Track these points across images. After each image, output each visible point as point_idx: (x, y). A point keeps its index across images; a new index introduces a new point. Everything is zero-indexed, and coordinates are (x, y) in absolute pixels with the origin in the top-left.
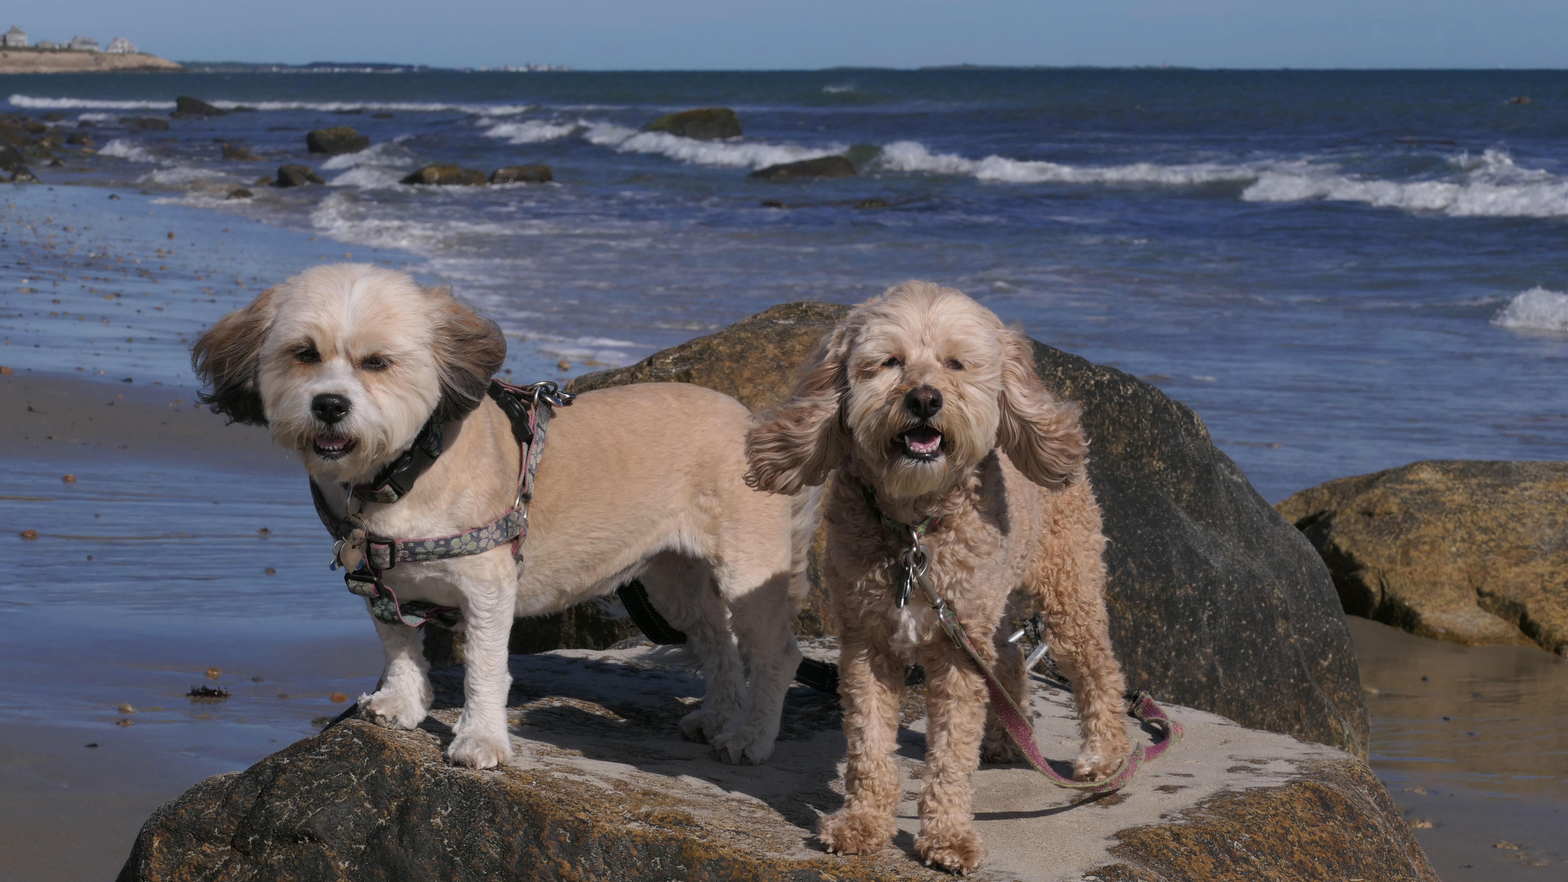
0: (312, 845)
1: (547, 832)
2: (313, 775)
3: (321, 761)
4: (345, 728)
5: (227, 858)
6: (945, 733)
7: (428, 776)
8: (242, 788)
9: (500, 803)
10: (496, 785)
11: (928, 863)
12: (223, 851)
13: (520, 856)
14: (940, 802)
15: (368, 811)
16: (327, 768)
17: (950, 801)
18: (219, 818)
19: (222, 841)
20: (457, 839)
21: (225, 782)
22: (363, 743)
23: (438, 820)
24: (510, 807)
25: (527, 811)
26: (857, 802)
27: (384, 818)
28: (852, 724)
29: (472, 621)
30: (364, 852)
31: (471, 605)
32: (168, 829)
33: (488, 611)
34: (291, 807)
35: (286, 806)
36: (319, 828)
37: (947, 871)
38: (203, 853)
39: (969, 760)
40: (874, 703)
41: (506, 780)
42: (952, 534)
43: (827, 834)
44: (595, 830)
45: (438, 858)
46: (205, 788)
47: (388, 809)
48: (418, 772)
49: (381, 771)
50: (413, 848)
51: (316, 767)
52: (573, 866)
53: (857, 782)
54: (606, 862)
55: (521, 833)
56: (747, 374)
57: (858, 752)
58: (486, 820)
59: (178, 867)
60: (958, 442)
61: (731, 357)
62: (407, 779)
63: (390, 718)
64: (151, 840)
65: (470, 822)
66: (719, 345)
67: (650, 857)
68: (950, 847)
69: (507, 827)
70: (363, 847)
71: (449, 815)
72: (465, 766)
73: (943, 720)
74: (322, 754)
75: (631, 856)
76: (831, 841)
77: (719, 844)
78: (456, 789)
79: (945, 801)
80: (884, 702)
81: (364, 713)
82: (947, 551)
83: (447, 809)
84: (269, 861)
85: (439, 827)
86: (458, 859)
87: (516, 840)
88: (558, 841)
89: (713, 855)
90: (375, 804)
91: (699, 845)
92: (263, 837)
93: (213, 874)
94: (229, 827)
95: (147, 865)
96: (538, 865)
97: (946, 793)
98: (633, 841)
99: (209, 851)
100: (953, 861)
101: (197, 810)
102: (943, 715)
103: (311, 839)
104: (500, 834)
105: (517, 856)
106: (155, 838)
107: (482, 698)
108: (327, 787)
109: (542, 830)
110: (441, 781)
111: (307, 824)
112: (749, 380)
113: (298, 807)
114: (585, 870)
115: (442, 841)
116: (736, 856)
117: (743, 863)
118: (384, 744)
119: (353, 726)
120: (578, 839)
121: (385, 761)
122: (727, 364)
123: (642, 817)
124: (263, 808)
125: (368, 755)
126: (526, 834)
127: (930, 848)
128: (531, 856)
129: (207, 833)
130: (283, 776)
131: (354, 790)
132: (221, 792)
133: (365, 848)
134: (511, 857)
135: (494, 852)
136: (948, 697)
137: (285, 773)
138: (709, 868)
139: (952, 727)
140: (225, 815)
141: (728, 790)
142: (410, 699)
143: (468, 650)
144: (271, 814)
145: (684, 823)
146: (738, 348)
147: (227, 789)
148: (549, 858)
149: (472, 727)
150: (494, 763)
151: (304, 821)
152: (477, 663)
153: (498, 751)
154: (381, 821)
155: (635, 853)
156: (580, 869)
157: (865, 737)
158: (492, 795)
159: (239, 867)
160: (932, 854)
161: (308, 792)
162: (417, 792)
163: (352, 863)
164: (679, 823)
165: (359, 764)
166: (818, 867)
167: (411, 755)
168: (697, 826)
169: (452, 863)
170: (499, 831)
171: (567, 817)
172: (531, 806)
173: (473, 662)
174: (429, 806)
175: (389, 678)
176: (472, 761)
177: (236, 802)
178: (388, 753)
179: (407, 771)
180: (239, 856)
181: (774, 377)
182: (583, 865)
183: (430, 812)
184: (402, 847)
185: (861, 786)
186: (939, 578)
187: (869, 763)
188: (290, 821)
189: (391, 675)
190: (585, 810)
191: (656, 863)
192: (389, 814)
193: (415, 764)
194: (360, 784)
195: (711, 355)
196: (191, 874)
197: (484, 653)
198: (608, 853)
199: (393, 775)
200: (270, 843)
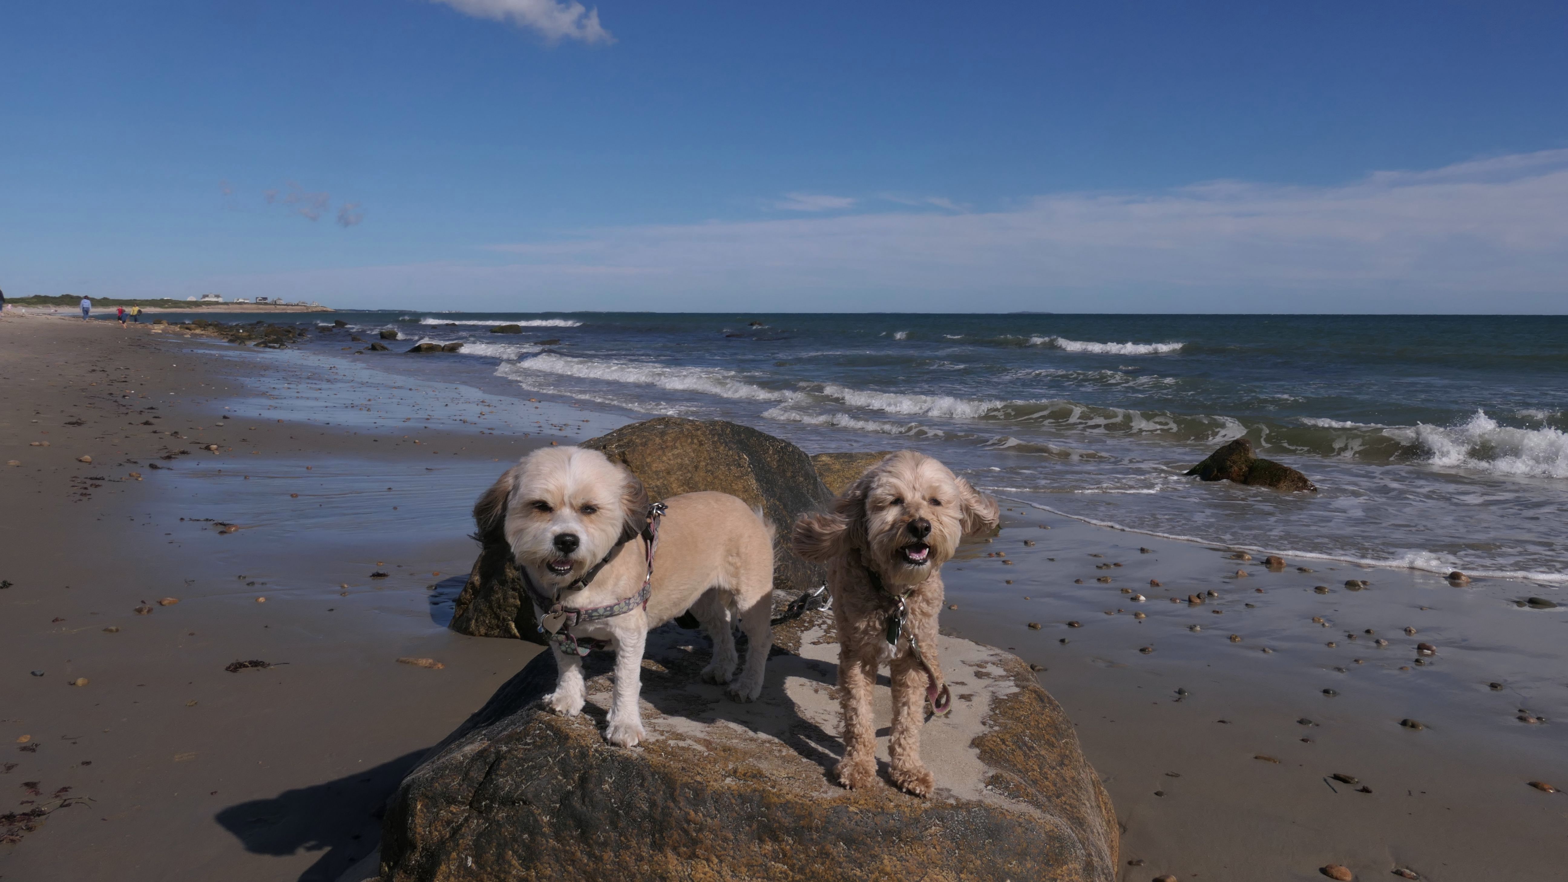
0: (525, 806)
1: (678, 791)
2: (525, 760)
3: (529, 750)
4: (540, 723)
5: (467, 814)
6: (906, 708)
7: (597, 755)
8: (475, 767)
9: (647, 774)
10: (642, 760)
11: (904, 790)
12: (464, 810)
13: (662, 808)
14: (904, 749)
15: (561, 781)
16: (533, 755)
17: (910, 748)
18: (461, 788)
19: (463, 803)
20: (620, 799)
21: (464, 762)
22: (554, 734)
23: (607, 786)
24: (653, 775)
25: (664, 778)
26: (855, 752)
27: (571, 785)
28: (850, 706)
29: (621, 653)
30: (559, 809)
31: (621, 644)
32: (427, 797)
33: (632, 647)
34: (510, 782)
35: (507, 781)
36: (530, 795)
37: (917, 796)
38: (451, 812)
39: (919, 721)
40: (862, 692)
41: (646, 755)
42: (921, 597)
43: (845, 778)
44: (709, 788)
45: (608, 812)
46: (450, 767)
47: (573, 779)
48: (591, 753)
49: (568, 754)
50: (592, 806)
51: (526, 755)
52: (696, 813)
53: (854, 740)
54: (716, 809)
55: (661, 793)
56: (648, 452)
57: (855, 723)
58: (639, 785)
59: (434, 821)
60: (939, 550)
61: (641, 444)
62: (584, 758)
63: (564, 712)
64: (416, 804)
65: (627, 787)
66: (636, 439)
67: (743, 803)
68: (917, 780)
69: (652, 789)
70: (558, 805)
71: (613, 782)
72: (620, 746)
73: (904, 700)
74: (529, 744)
75: (732, 804)
76: (847, 782)
77: (784, 791)
78: (616, 764)
79: (908, 748)
80: (867, 690)
81: (548, 709)
82: (916, 607)
83: (611, 778)
84: (496, 818)
85: (608, 790)
86: (621, 812)
87: (659, 798)
88: (685, 797)
89: (783, 800)
90: (565, 777)
91: (773, 794)
92: (492, 802)
93: (458, 826)
94: (468, 794)
95: (413, 821)
96: (674, 814)
97: (908, 744)
98: (732, 794)
99: (454, 811)
100: (921, 790)
101: (446, 783)
102: (904, 697)
103: (525, 803)
104: (648, 794)
105: (660, 809)
106: (418, 803)
107: (626, 699)
108: (533, 767)
109: (675, 790)
110: (606, 759)
111: (522, 794)
112: (650, 454)
113: (515, 782)
114: (704, 815)
115: (610, 800)
116: (796, 799)
117: (801, 804)
118: (568, 735)
119: (545, 721)
120: (698, 795)
121: (570, 748)
122: (640, 448)
123: (732, 773)
124: (492, 784)
125: (558, 743)
126: (664, 793)
127: (904, 781)
128: (669, 808)
129: (453, 799)
130: (505, 762)
131: (551, 768)
132: (461, 770)
133: (560, 806)
134: (656, 810)
135: (645, 807)
136: (908, 687)
137: (505, 759)
138: (781, 809)
139: (911, 704)
140: (465, 786)
141: (755, 731)
142: (575, 696)
143: (618, 671)
144: (497, 787)
145: (758, 775)
146: (644, 440)
147: (465, 767)
148: (680, 809)
149: (620, 717)
150: (636, 742)
151: (520, 792)
152: (624, 678)
153: (638, 733)
154: (569, 787)
155: (734, 801)
156: (701, 815)
157: (858, 713)
158: (641, 768)
159: (475, 821)
160: (906, 784)
161: (521, 771)
162: (591, 767)
163: (552, 817)
164: (754, 776)
165: (553, 751)
166: (846, 803)
167: (584, 740)
168: (766, 777)
169: (618, 814)
170: (647, 792)
171: (690, 781)
172: (666, 774)
173: (621, 678)
174: (600, 776)
175: (561, 683)
176: (624, 742)
177: (472, 777)
178: (571, 741)
179: (584, 753)
180: (475, 813)
181: (660, 452)
182: (702, 812)
183: (601, 781)
184: (585, 805)
185: (857, 742)
186: (912, 622)
187: (861, 728)
188: (510, 792)
189: (563, 681)
190: (699, 774)
191: (747, 807)
192: (574, 782)
193: (588, 747)
194: (554, 763)
195: (633, 444)
196: (443, 826)
197: (628, 672)
198: (717, 802)
199: (575, 756)
200: (497, 806)
